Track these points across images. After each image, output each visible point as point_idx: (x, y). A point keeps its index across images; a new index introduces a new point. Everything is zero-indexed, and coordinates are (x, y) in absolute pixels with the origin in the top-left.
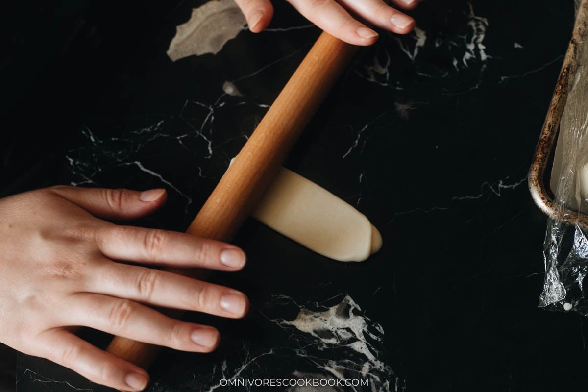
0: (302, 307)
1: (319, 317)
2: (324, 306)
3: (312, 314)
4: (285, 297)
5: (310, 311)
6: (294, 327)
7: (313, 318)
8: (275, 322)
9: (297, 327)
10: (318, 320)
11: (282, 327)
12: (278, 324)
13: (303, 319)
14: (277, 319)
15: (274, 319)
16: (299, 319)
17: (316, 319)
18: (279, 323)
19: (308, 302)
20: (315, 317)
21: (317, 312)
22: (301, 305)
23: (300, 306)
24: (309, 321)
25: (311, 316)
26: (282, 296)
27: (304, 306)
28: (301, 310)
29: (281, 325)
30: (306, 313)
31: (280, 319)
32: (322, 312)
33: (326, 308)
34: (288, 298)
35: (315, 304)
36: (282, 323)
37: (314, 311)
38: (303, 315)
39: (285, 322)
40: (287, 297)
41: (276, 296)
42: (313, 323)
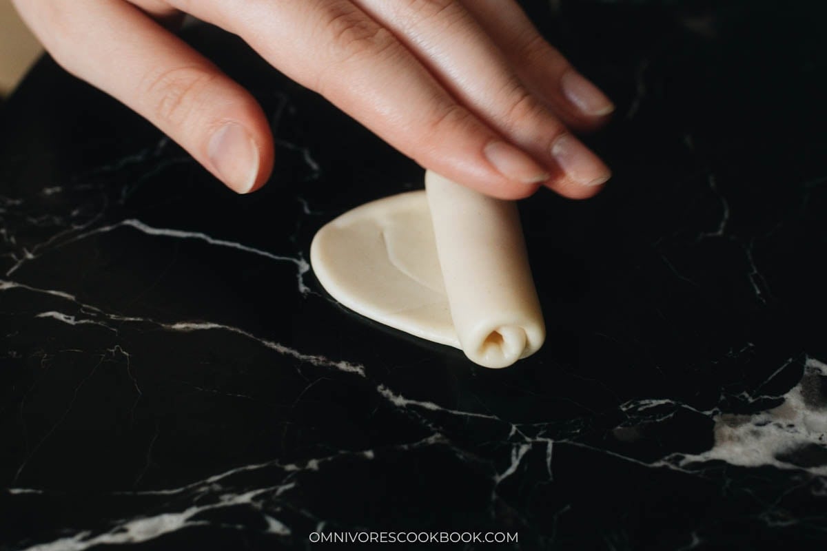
0: (715, 413)
1: (770, 422)
2: (766, 397)
3: (749, 421)
4: (655, 403)
5: (740, 416)
6: (721, 463)
7: (756, 428)
8: (665, 467)
9: (729, 461)
10: (771, 429)
11: (689, 472)
12: (673, 467)
13: (731, 438)
14: (667, 458)
15: (657, 460)
16: (723, 440)
17: (764, 429)
18: (677, 464)
19: (722, 398)
20: (759, 425)
21: (758, 414)
22: (709, 410)
23: (708, 413)
24: (750, 438)
25: (750, 426)
26: (647, 401)
27: (716, 409)
28: (716, 419)
29: (685, 467)
30: (734, 424)
31: (673, 455)
32: (773, 411)
33: (776, 398)
34: (667, 404)
35: (744, 396)
36: (682, 463)
37: (750, 413)
38: (727, 430)
39: (691, 458)
40: (662, 402)
41: (632, 406)
42: (763, 440)
